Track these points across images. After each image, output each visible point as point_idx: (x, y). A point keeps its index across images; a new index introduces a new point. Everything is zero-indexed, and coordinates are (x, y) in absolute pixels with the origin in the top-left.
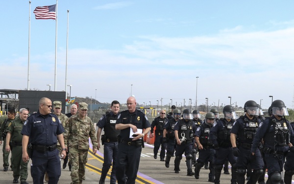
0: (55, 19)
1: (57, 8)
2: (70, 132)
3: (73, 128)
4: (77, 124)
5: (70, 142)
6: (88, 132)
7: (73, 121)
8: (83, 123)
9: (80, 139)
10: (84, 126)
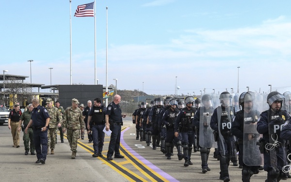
0: (93, 16)
1: (95, 5)
2: (67, 119)
3: (68, 115)
4: (71, 113)
5: (67, 125)
6: (78, 118)
7: (68, 111)
8: (75, 112)
9: (73, 123)
10: (75, 114)
